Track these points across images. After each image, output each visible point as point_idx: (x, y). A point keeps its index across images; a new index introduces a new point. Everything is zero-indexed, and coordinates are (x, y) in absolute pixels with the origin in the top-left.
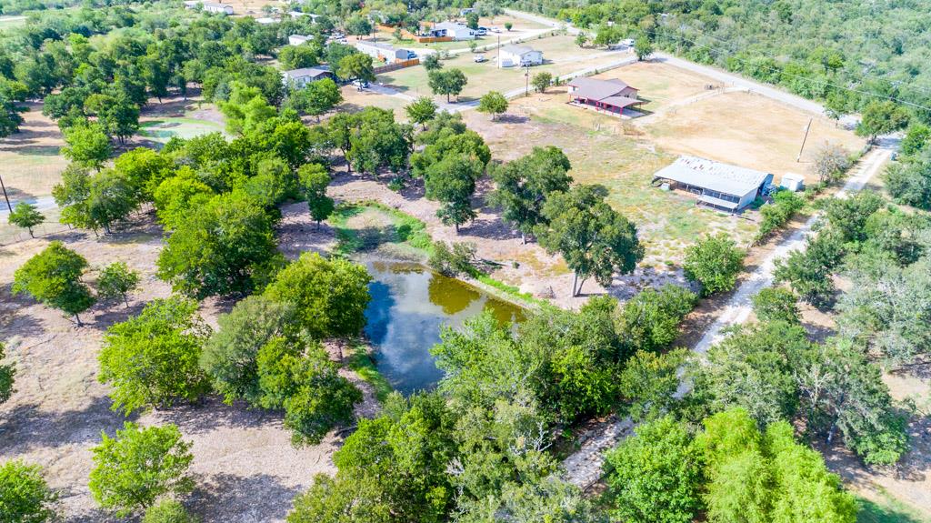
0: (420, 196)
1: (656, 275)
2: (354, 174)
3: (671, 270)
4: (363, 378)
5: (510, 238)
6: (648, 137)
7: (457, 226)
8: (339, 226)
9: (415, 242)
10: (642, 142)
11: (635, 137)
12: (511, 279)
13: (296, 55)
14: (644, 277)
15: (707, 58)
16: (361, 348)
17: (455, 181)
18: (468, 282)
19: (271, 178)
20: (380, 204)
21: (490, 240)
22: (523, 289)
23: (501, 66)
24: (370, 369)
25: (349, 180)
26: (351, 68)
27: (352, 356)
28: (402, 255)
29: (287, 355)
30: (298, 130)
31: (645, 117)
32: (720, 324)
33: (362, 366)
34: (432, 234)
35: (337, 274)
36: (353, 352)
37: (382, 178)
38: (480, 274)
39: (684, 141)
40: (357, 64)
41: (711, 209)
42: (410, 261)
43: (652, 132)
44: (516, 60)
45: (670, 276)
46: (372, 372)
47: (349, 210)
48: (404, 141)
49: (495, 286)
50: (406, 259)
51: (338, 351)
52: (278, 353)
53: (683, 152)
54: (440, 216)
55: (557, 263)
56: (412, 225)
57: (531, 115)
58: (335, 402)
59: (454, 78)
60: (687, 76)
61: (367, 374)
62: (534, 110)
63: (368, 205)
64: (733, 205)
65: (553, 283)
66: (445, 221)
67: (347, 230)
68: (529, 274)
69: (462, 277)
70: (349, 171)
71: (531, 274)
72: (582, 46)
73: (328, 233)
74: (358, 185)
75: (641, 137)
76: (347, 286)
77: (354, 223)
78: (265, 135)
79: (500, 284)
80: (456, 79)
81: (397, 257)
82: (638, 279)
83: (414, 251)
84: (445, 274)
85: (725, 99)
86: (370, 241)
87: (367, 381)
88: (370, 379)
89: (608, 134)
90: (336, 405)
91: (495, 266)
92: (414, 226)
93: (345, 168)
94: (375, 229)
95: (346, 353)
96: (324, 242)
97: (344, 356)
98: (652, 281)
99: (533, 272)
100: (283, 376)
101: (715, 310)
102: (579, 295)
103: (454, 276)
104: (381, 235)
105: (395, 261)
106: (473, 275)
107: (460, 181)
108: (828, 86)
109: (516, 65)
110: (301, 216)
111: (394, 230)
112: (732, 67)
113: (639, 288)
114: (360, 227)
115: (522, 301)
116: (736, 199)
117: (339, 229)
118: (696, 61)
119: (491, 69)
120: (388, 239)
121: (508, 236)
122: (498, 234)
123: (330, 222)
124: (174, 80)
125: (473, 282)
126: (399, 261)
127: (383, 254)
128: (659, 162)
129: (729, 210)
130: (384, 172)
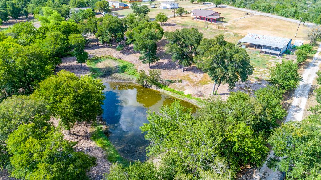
0: (131, 53)
1: (252, 84)
2: (100, 45)
3: (258, 81)
4: (99, 145)
5: (176, 69)
6: (228, 29)
7: (150, 65)
8: (92, 67)
9: (129, 72)
10: (227, 31)
11: (224, 30)
12: (179, 88)
13: (76, 2)
14: (246, 85)
15: (242, 5)
16: (99, 127)
17: (148, 41)
18: (157, 90)
19: (53, 39)
20: (112, 57)
21: (166, 70)
22: (187, 92)
23: (162, 9)
24: (104, 140)
25: (98, 48)
26: (100, 6)
27: (94, 132)
28: (123, 78)
29: (31, 137)
30: (73, 25)
31: (225, 23)
32: (294, 107)
33: (99, 138)
34: (138, 69)
35: (80, 81)
36: (94, 129)
37: (113, 47)
38: (163, 86)
39: (244, 31)
40: (103, 4)
41: (268, 55)
42: (127, 81)
43: (230, 28)
44: (168, 6)
45: (259, 84)
46: (105, 142)
47: (97, 60)
48: (123, 27)
49: (171, 91)
50: (125, 80)
51: (85, 129)
52: (24, 137)
53: (246, 34)
54: (141, 59)
55: (201, 79)
56: (127, 65)
57: (177, 23)
58: (68, 174)
59: (144, 8)
60: (236, 11)
61: (102, 143)
62: (178, 21)
63: (106, 58)
64: (278, 53)
65: (201, 89)
66: (144, 62)
67: (96, 68)
68: (188, 85)
69: (154, 88)
70: (98, 44)
71: (189, 85)
72: (193, 3)
73: (86, 69)
74: (102, 49)
75: (226, 30)
76: (86, 89)
77: (99, 65)
78: (56, 26)
79: (174, 90)
80: (145, 9)
81: (120, 80)
82: (243, 86)
83: (129, 76)
84: (145, 86)
85: (255, 17)
86: (107, 73)
87: (102, 148)
88: (104, 146)
89: (212, 29)
90: (69, 176)
91: (170, 82)
92: (129, 66)
93: (96, 43)
94: (110, 68)
95: (90, 130)
96: (83, 74)
97: (89, 132)
98: (251, 86)
99: (190, 84)
100: (24, 155)
101: (288, 100)
102: (215, 95)
103: (149, 87)
104: (112, 70)
105: (119, 81)
106: (159, 86)
107: (151, 40)
108: (295, 12)
109: (168, 8)
110: (73, 62)
111: (119, 67)
112: (253, 8)
113: (245, 90)
114: (102, 67)
115: (186, 98)
116: (279, 50)
117: (91, 68)
118: (238, 7)
119: (158, 10)
120: (116, 71)
121: (175, 68)
122: (170, 68)
123: (87, 64)
124: (22, 12)
125: (159, 90)
126: (121, 81)
127: (113, 78)
128: (237, 38)
129: (277, 55)
130: (114, 45)
